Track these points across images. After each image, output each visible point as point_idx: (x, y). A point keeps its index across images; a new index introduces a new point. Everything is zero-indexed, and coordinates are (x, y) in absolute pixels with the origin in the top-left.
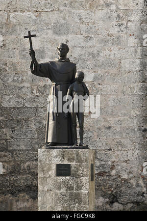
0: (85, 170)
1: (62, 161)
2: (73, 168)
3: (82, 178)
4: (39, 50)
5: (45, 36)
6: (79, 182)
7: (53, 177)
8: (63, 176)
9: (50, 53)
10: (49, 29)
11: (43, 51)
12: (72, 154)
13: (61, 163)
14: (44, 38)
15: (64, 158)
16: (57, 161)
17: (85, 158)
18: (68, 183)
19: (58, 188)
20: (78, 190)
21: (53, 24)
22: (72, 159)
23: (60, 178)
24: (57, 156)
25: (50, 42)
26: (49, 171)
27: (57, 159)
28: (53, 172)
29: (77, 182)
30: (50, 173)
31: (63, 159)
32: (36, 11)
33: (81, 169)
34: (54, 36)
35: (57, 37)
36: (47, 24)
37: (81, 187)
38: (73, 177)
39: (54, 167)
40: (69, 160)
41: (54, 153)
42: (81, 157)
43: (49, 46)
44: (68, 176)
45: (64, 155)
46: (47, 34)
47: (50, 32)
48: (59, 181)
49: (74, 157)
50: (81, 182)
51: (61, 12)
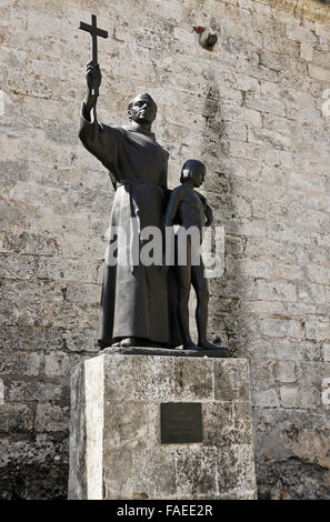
0: (241, 420)
1: (178, 394)
2: (208, 417)
3: (234, 446)
4: (16, 163)
5: (31, 140)
6: (228, 462)
7: (150, 445)
8: (182, 442)
9: (38, 173)
10: (39, 127)
11: (24, 167)
12: (203, 373)
13: (173, 399)
14: (27, 143)
15: (181, 385)
16: (163, 393)
17: (239, 384)
18: (197, 464)
19: (168, 485)
20: (226, 489)
21: (46, 121)
22: (204, 386)
23: (173, 448)
24: (161, 378)
25: (40, 152)
26: (139, 427)
27: (163, 386)
28: (150, 430)
29: (223, 460)
30: (141, 432)
31: (179, 388)
32: (15, 92)
33: (232, 417)
34: (48, 142)
35: (54, 146)
36: (36, 120)
37: (235, 476)
38: (210, 444)
39: (154, 414)
40: (196, 389)
41: (153, 367)
42: (228, 382)
43: (37, 159)
44: (197, 441)
45: (181, 374)
46: (34, 136)
47: (41, 134)
48: (169, 459)
49: (210, 380)
50: (234, 461)
51: (66, 103)
